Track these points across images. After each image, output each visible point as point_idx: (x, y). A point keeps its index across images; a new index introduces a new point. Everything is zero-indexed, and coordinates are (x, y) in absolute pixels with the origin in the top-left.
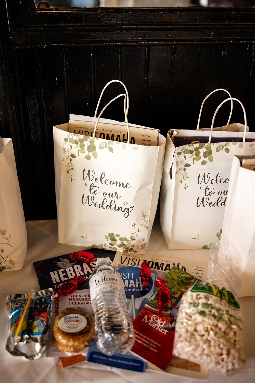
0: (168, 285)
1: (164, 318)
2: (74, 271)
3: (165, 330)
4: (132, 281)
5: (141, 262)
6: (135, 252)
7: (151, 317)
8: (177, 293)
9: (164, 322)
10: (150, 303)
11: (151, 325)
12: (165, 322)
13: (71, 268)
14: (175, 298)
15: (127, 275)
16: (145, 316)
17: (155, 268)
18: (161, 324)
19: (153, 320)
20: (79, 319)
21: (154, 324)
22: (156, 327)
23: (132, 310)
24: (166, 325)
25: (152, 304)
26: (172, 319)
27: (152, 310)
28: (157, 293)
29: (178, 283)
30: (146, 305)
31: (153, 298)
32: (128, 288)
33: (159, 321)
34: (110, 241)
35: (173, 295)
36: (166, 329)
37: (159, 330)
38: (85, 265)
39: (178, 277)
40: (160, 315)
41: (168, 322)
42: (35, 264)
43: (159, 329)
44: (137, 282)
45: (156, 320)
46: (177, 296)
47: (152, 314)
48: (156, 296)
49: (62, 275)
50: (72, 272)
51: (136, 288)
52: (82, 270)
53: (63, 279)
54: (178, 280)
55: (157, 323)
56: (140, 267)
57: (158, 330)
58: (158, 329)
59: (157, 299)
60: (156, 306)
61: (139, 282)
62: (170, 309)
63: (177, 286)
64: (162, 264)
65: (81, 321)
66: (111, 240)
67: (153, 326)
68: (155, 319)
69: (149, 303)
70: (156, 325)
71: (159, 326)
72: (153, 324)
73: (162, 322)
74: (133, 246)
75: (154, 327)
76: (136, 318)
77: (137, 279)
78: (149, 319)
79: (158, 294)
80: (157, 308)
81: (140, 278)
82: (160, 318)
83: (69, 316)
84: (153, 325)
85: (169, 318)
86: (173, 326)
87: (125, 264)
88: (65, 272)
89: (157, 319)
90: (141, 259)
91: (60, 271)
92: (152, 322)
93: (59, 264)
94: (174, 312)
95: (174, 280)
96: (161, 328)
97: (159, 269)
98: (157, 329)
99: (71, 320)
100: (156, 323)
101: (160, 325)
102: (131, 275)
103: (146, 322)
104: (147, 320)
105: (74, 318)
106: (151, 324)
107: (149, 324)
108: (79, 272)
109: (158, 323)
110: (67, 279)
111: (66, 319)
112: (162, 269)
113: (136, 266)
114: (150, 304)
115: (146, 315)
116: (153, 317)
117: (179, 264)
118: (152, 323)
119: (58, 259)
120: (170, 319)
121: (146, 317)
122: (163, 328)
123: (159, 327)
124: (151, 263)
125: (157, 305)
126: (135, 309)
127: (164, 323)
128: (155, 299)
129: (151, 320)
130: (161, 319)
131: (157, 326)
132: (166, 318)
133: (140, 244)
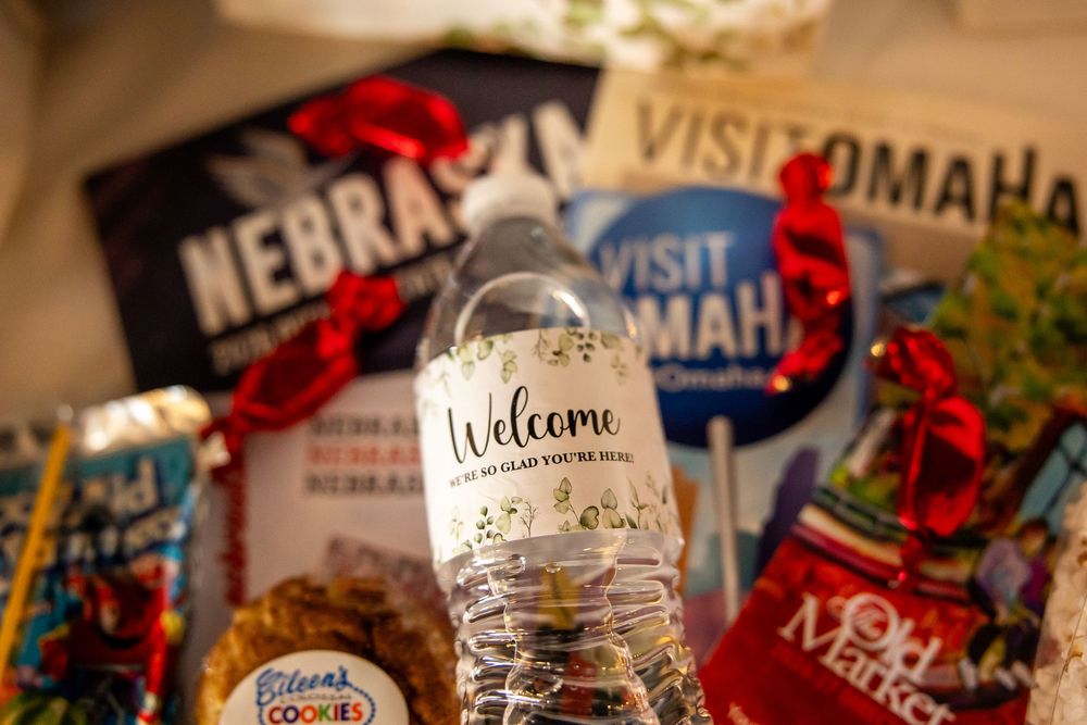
0: (969, 361)
1: (931, 618)
2: (337, 233)
3: (930, 707)
4: (714, 306)
5: (779, 151)
6: (738, 66)
7: (840, 608)
8: (1020, 416)
9: (926, 644)
10: (837, 499)
11: (839, 668)
12: (935, 644)
14: (1007, 456)
15: (680, 258)
16: (800, 603)
17: (872, 193)
18: (910, 660)
19: (859, 633)
20: (356, 698)
21: (862, 659)
22: (876, 681)
23: (715, 543)
24: (940, 670)
25: (851, 507)
26: (983, 620)
27: (851, 559)
28: (885, 419)
29: (1038, 345)
30: (812, 518)
31: (858, 463)
32: (692, 364)
33: (897, 639)
35: (995, 435)
36: (938, 695)
37: (895, 707)
39: (1042, 292)
40: (910, 595)
41: (957, 645)
43: (894, 694)
44: (750, 318)
45: (874, 633)
46: (1021, 438)
47: (851, 587)
48: (882, 449)
49: (260, 263)
52: (388, 222)
54: (1034, 318)
55: (883, 650)
56: (768, 185)
57: (884, 709)
58: (888, 698)
59: (890, 468)
60: (874, 519)
62: (974, 540)
63: (1031, 366)
64: (920, 159)
65: (366, 709)
67: (852, 677)
68: (867, 628)
69: (828, 501)
70: (873, 667)
71: (890, 676)
72: (853, 659)
73: (914, 647)
74: (725, 36)
75: (863, 684)
76: (744, 615)
77: (746, 295)
78: (828, 622)
79: (897, 433)
80: (882, 540)
82: (903, 615)
83: (288, 664)
84: (856, 668)
85: (961, 613)
86: (985, 676)
87: (671, 168)
88: (274, 239)
89: (883, 626)
90: (777, 115)
91: (249, 231)
92: (850, 644)
94: (997, 562)
95: (1009, 315)
96: (905, 688)
97: (895, 197)
98: (879, 696)
99: (300, 705)
100: (873, 655)
101: (898, 668)
103: (809, 642)
104: (819, 631)
105: (321, 690)
106: (841, 657)
107: (829, 660)
109: (886, 657)
111: (265, 698)
112: (918, 202)
113: (741, 180)
114: (840, 509)
115: (814, 593)
116: (854, 608)
117: (1030, 159)
118: (849, 652)
120: (969, 622)
121: (810, 608)
122: (921, 689)
123: (896, 684)
124: (841, 154)
125: (884, 517)
126: (741, 538)
127: (927, 655)
128: (875, 469)
129: (845, 633)
130: (909, 625)
131: (883, 671)
132: (944, 617)
133: (774, 26)
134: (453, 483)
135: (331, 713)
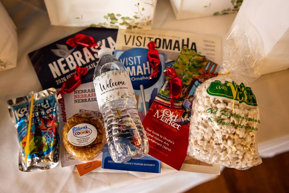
0: (179, 72)
1: (176, 111)
2: (75, 60)
3: (177, 125)
4: (139, 67)
5: (148, 41)
6: (139, 28)
7: (162, 111)
8: (188, 80)
9: (176, 116)
10: (161, 95)
11: (163, 120)
12: (177, 115)
13: (71, 56)
14: (186, 86)
15: (133, 60)
16: (157, 111)
17: (163, 48)
18: (174, 118)
19: (165, 115)
21: (166, 119)
22: (169, 122)
23: (142, 103)
24: (178, 119)
25: (162, 96)
26: (184, 111)
27: (164, 104)
28: (167, 82)
29: (190, 68)
30: (157, 98)
31: (163, 89)
32: (136, 77)
33: (171, 115)
34: (110, 21)
35: (184, 83)
36: (178, 123)
37: (172, 125)
38: (86, 51)
39: (190, 61)
40: (172, 108)
41: (181, 115)
42: (30, 55)
43: (172, 123)
44: (145, 69)
45: (168, 115)
46: (188, 83)
47: (164, 108)
48: (167, 87)
49: (62, 66)
50: (73, 61)
51: (145, 76)
53: (64, 72)
54: (189, 64)
55: (169, 117)
56: (146, 47)
57: (170, 126)
58: (171, 124)
59: (168, 90)
60: (167, 97)
61: (147, 67)
62: (182, 99)
63: (189, 72)
64: (171, 41)
65: (90, 131)
66: (112, 19)
67: (165, 122)
68: (166, 114)
69: (159, 95)
70: (168, 120)
71: (171, 121)
72: (165, 119)
73: (174, 116)
74: (137, 24)
75: (167, 123)
76: (147, 114)
77: (144, 65)
79: (169, 83)
80: (168, 101)
81: (148, 63)
82: (172, 112)
83: (77, 126)
84: (166, 120)
85: (181, 110)
86: (185, 120)
87: (130, 45)
88: (64, 62)
89: (169, 113)
90: (147, 36)
91: (59, 61)
92: (164, 117)
93: (57, 52)
94: (186, 102)
95: (185, 64)
96: (173, 122)
97: (167, 48)
98: (169, 124)
100: (168, 118)
101: (172, 120)
102: (137, 59)
103: (158, 117)
104: (159, 116)
106: (163, 119)
107: (161, 119)
108: (80, 60)
109: (170, 118)
110: (68, 71)
111: (74, 131)
112: (170, 49)
113: (142, 47)
114: (161, 96)
116: (164, 111)
117: (188, 39)
118: (164, 118)
119: (54, 45)
120: (182, 112)
122: (175, 122)
123: (172, 122)
124: (158, 41)
125: (168, 97)
126: (146, 102)
127: (176, 117)
128: (166, 90)
129: (163, 115)
130: (173, 113)
131: (170, 120)
132: (178, 111)
133: (145, 22)
134: (101, 94)
135: (85, 132)
